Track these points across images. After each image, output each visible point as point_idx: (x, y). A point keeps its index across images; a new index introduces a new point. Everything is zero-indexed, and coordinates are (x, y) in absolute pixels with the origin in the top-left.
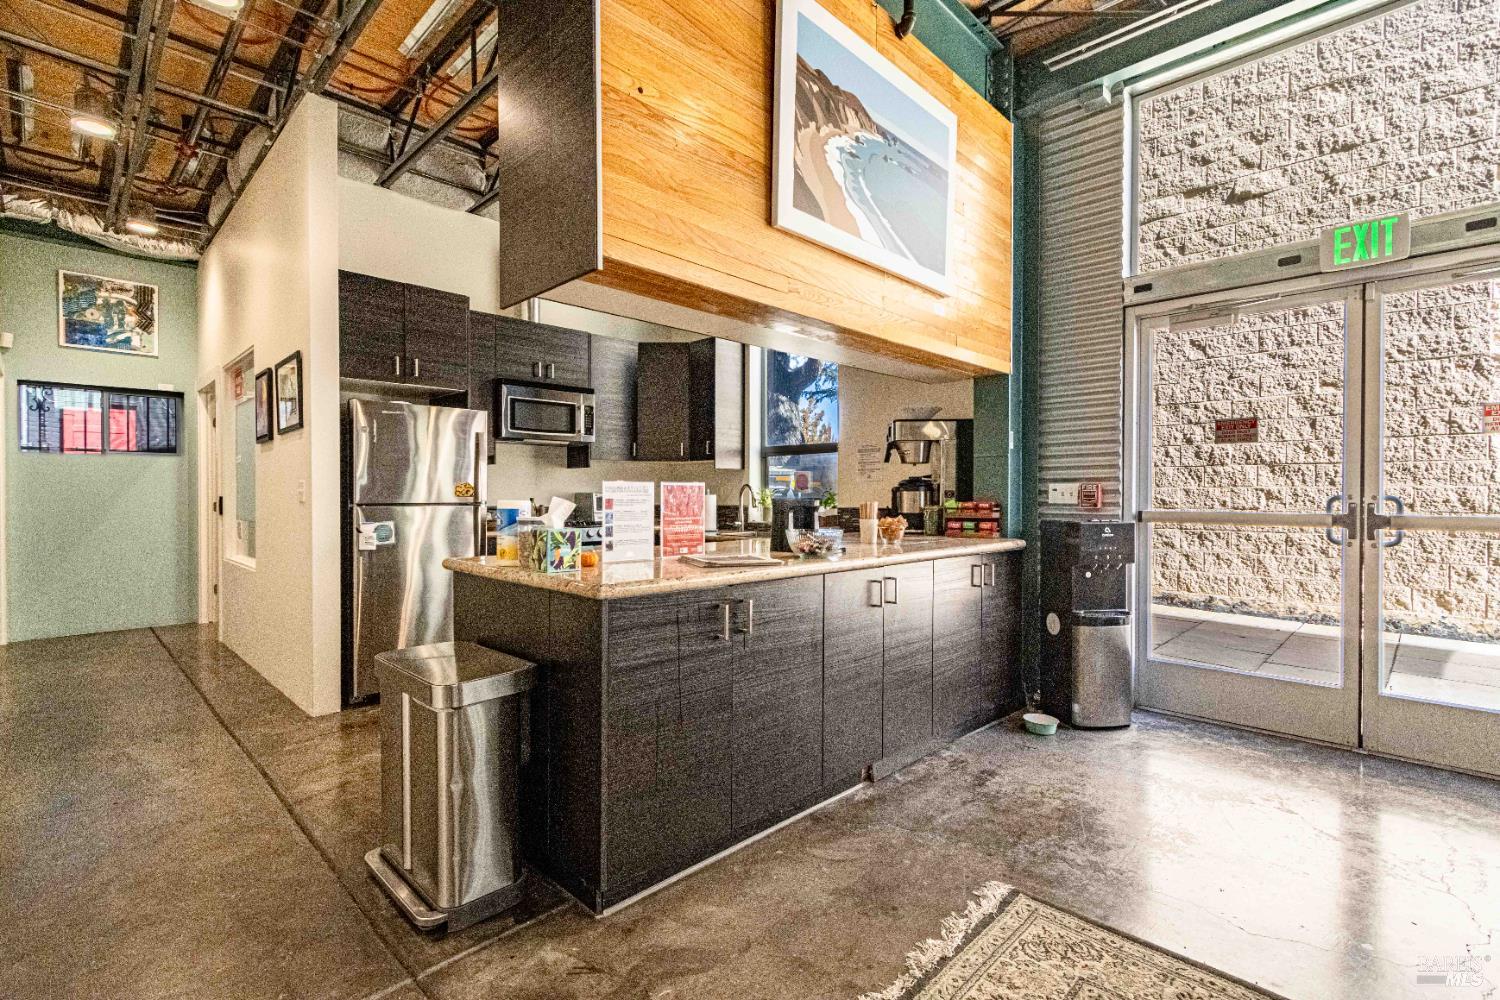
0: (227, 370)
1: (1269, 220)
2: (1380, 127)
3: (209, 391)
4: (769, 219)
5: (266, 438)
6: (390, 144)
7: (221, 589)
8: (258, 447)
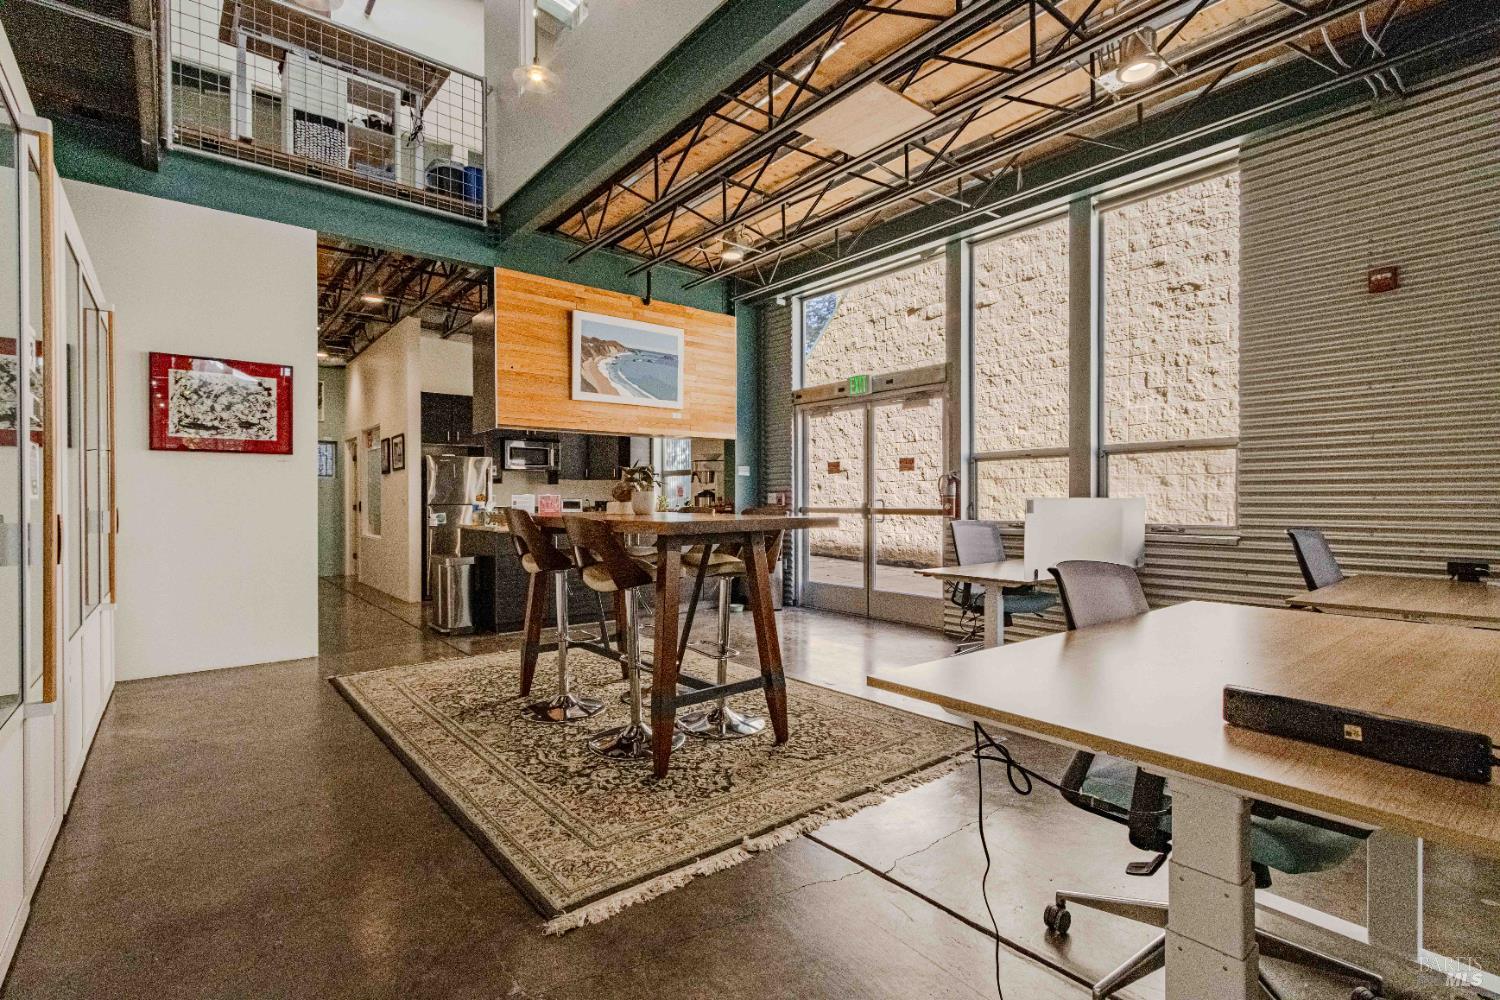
0: (364, 432)
1: (993, 322)
2: (1044, 268)
3: (352, 442)
4: (570, 397)
5: (386, 472)
6: (447, 320)
7: (359, 555)
8: (382, 476)
